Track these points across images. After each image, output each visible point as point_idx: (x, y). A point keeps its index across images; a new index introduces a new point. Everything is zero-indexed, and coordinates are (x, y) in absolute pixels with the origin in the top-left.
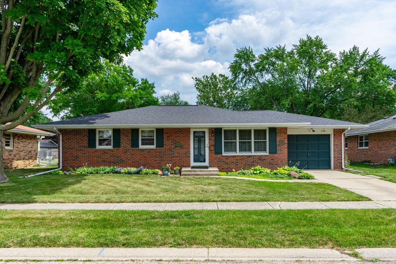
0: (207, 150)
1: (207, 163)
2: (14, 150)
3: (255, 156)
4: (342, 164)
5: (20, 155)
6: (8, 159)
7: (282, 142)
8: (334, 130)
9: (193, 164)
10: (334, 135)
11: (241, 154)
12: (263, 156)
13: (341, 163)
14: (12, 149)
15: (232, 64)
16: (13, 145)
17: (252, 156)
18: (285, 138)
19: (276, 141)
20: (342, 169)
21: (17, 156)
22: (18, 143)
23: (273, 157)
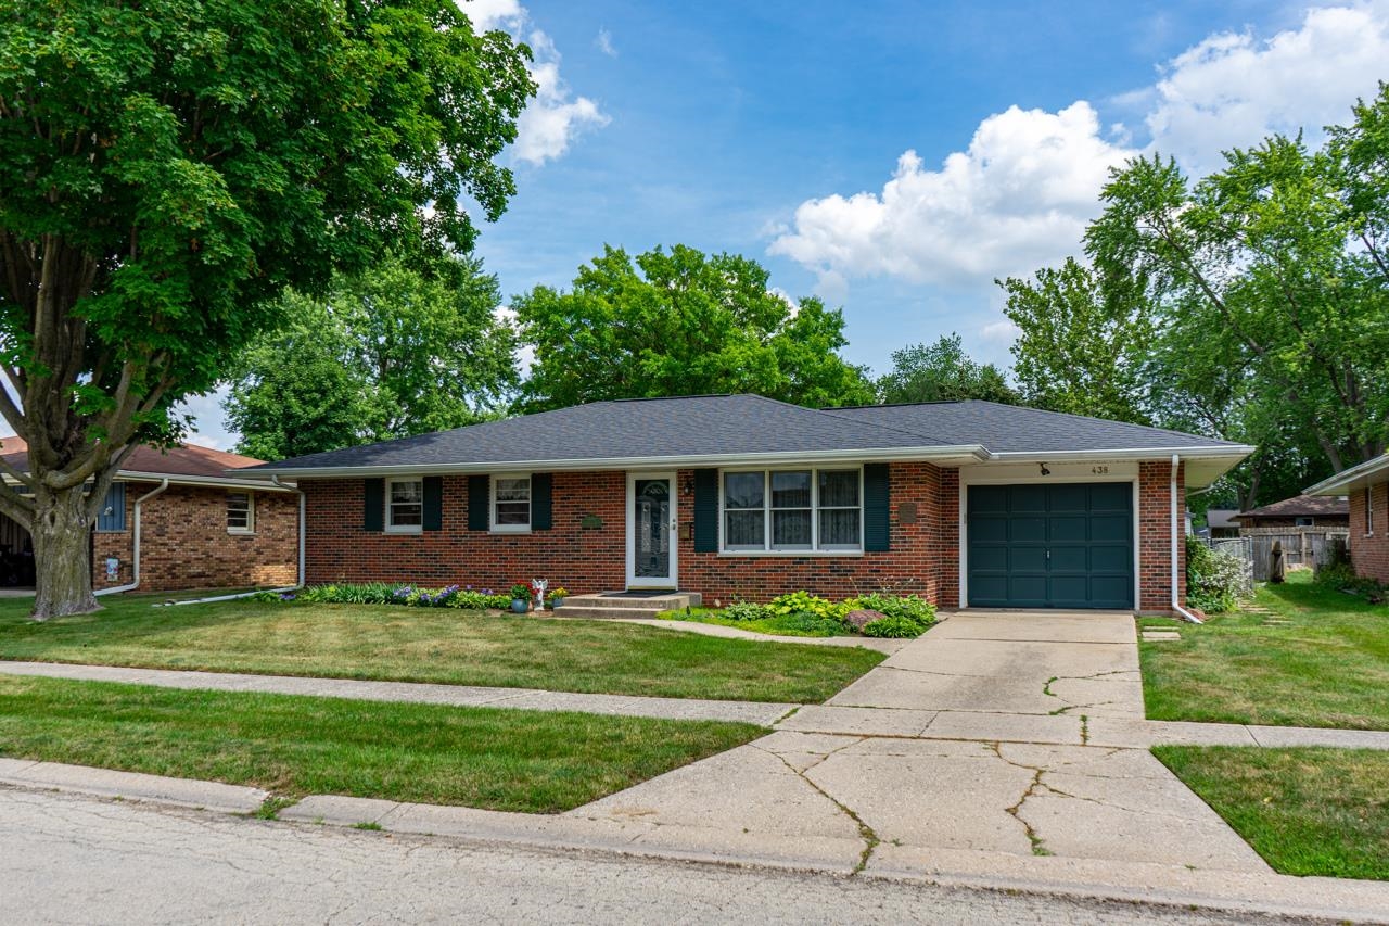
0: (673, 536)
1: (671, 581)
2: (257, 537)
3: (820, 558)
4: (1170, 592)
5: (278, 550)
6: (238, 561)
7: (909, 513)
8: (1142, 464)
9: (633, 581)
10: (1143, 484)
11: (775, 553)
12: (846, 558)
13: (1170, 587)
14: (252, 532)
15: (1096, 223)
16: (255, 523)
17: (808, 558)
18: (917, 500)
19: (886, 509)
20: (1172, 609)
21: (267, 552)
22: (272, 516)
23: (878, 563)
